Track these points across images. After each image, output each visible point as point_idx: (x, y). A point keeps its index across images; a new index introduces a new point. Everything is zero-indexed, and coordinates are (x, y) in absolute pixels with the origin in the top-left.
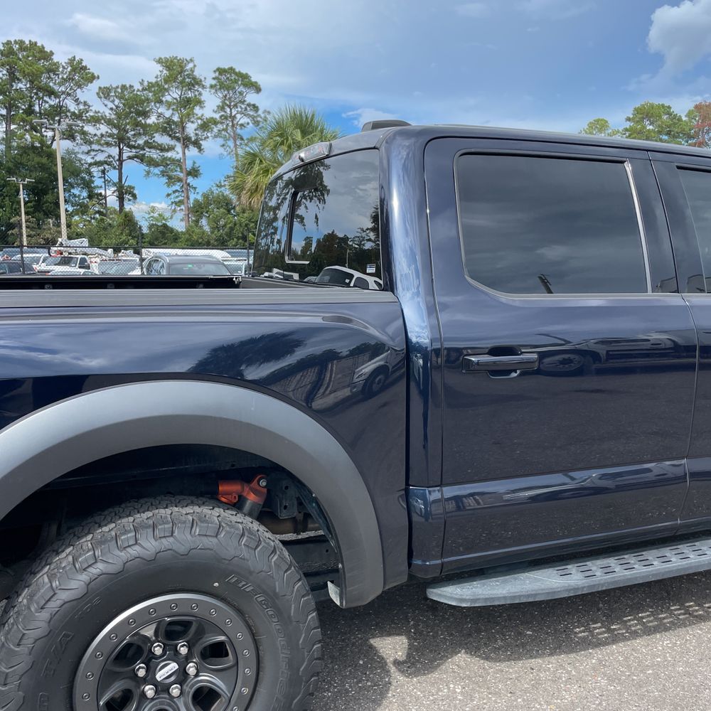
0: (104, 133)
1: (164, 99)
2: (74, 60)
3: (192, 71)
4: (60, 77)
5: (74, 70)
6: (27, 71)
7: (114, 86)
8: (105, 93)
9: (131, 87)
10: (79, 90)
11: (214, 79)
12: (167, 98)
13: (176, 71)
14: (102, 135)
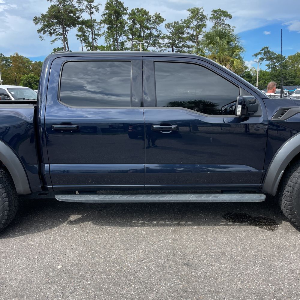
0: (167, 42)
1: (190, 26)
2: (157, 14)
3: (202, 13)
4: (151, 21)
5: (156, 18)
6: (139, 20)
7: (171, 23)
8: (168, 26)
9: (178, 22)
10: (158, 26)
11: (212, 15)
12: (192, 25)
13: (196, 14)
14: (166, 43)
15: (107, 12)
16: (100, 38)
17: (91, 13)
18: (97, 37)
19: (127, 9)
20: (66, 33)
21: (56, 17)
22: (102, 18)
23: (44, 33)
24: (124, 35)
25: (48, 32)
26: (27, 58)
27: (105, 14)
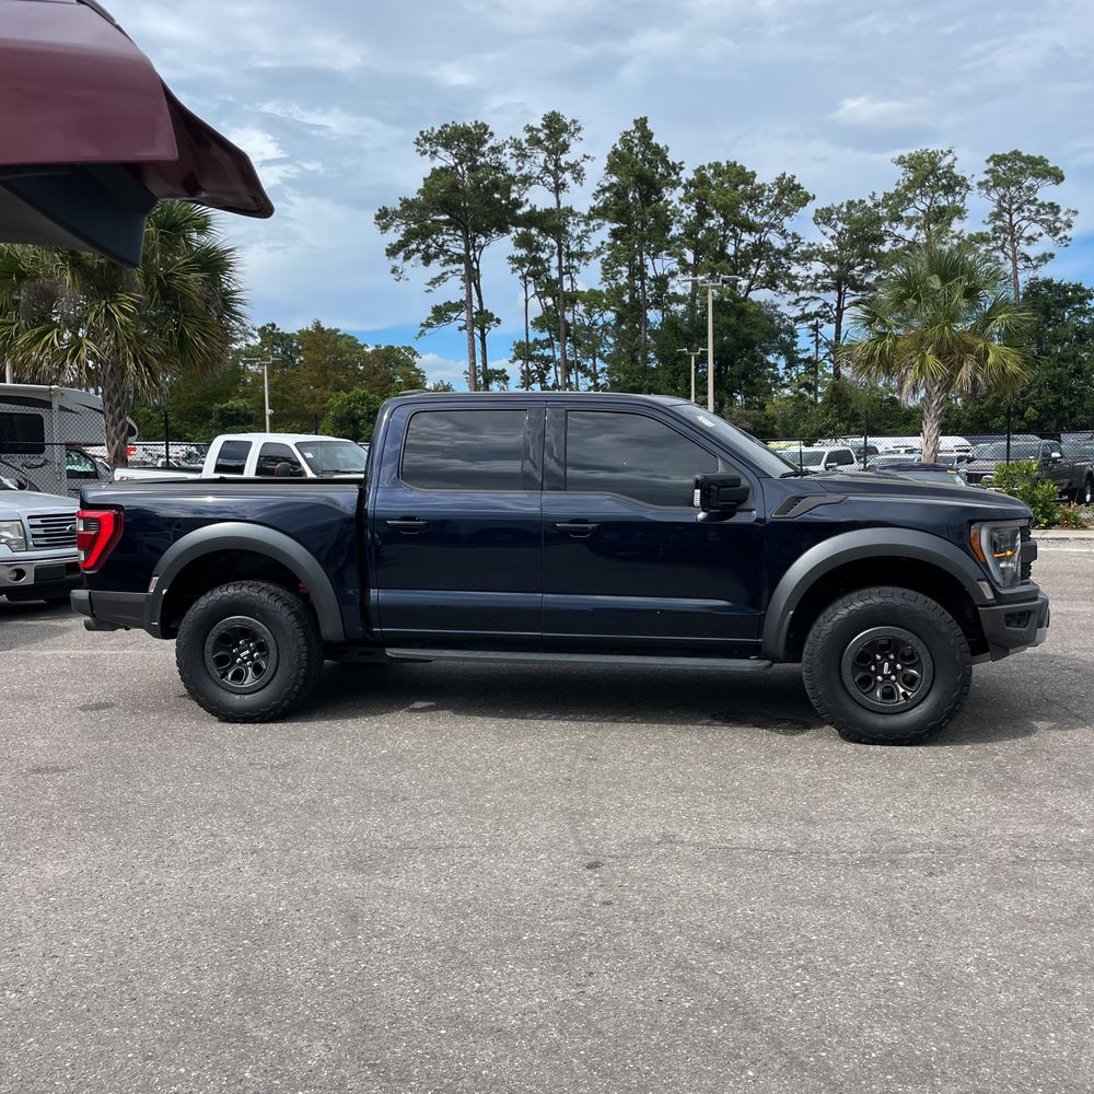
0: (821, 273)
1: (904, 214)
2: (784, 178)
3: (950, 167)
4: (765, 203)
5: (782, 192)
6: (719, 202)
7: (837, 205)
8: (824, 217)
9: (861, 202)
10: (787, 218)
11: (986, 172)
13: (928, 173)
14: (817, 276)
15: (614, 179)
16: (585, 264)
17: (559, 188)
18: (576, 263)
19: (681, 169)
20: (477, 254)
21: (444, 205)
22: (595, 203)
23: (407, 258)
24: (667, 254)
25: (420, 255)
26: (351, 338)
27: (604, 190)
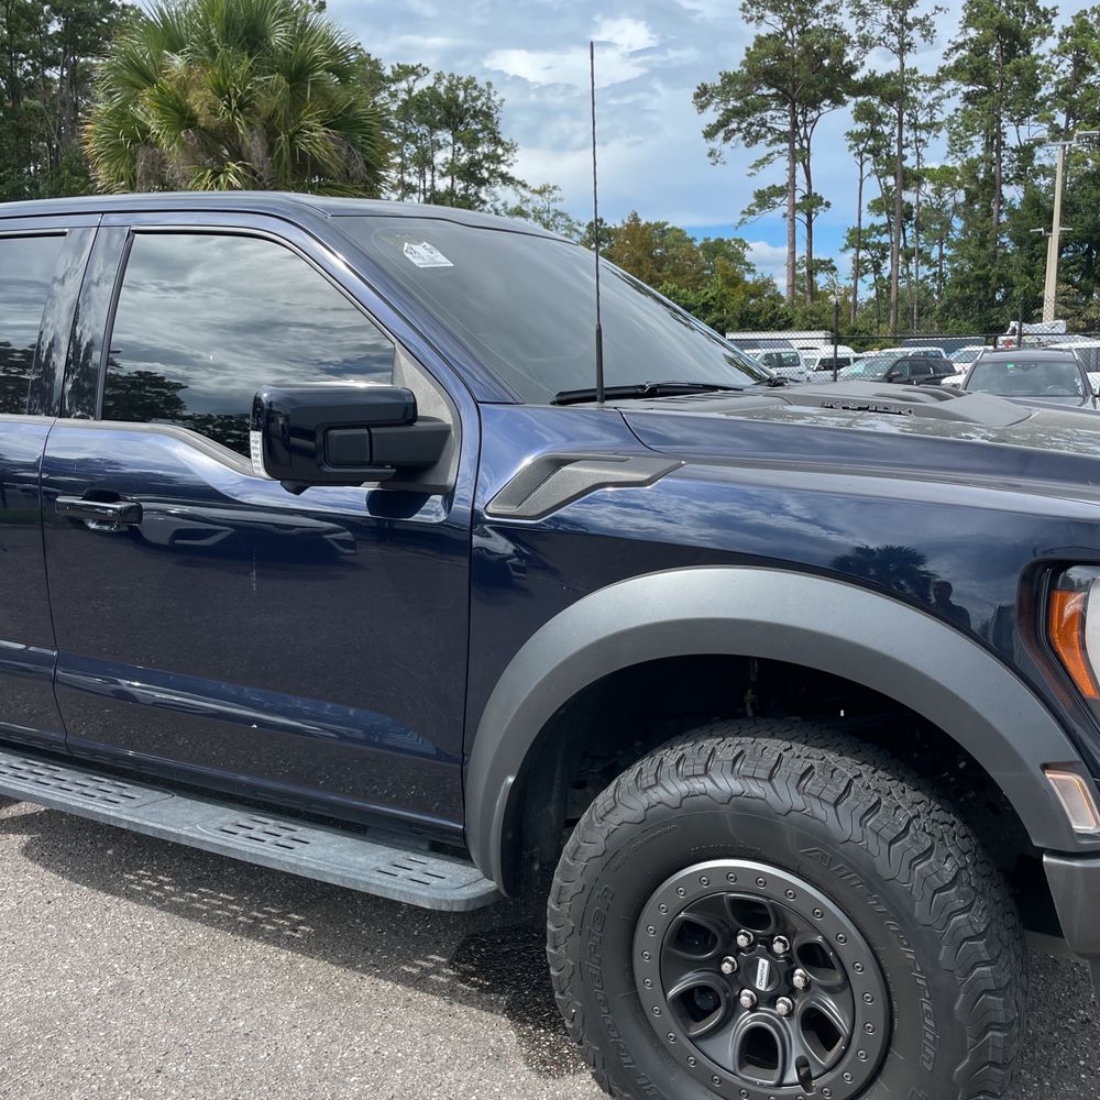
15: (972, 33)
16: (935, 136)
17: (903, 49)
18: (924, 135)
19: (1055, 15)
20: (809, 130)
21: (770, 77)
22: (943, 63)
23: (726, 139)
24: (1036, 119)
25: (741, 135)
26: (679, 231)
27: (958, 47)
